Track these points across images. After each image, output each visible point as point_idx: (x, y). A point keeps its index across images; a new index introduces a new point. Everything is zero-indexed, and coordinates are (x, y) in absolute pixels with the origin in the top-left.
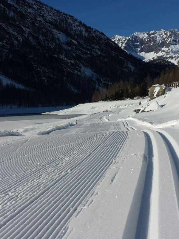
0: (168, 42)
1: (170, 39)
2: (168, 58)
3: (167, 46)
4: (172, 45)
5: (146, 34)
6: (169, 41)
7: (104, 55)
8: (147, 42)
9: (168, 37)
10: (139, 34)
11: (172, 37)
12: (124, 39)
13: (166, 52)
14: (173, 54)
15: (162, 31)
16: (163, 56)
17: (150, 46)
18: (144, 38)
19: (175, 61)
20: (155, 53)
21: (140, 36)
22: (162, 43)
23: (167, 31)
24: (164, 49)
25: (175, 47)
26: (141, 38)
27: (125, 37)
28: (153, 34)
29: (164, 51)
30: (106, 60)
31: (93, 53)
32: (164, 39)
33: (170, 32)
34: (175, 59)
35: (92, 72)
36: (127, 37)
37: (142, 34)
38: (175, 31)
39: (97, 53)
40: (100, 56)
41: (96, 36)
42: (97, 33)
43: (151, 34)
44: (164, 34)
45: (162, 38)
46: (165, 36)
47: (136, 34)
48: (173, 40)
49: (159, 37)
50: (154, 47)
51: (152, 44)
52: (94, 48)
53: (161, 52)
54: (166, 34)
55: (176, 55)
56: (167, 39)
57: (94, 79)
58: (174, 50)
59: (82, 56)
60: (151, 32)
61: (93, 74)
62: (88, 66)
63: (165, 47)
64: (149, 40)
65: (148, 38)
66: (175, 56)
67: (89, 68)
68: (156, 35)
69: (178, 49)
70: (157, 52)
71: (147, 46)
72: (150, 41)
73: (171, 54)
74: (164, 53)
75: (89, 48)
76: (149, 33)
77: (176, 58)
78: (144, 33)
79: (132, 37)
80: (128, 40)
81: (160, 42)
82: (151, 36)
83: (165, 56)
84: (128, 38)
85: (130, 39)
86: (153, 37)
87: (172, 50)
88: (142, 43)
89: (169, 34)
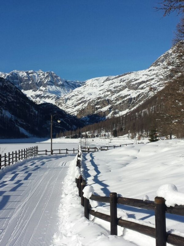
0: (45, 83)
1: (47, 79)
2: (46, 97)
3: (45, 86)
4: (49, 86)
5: (25, 73)
6: (46, 81)
7: (15, 101)
8: (26, 80)
9: (46, 78)
10: (18, 72)
11: (49, 78)
12: (4, 75)
13: (44, 92)
14: (50, 94)
15: (40, 72)
16: (41, 94)
17: (28, 84)
18: (23, 76)
19: (52, 100)
20: (33, 91)
21: (19, 74)
22: (39, 82)
23: (44, 72)
24: (41, 88)
25: (51, 88)
26: (21, 75)
27: (4, 73)
28: (32, 73)
29: (41, 90)
30: (18, 105)
31: (8, 99)
32: (42, 79)
33: (47, 74)
34: (51, 99)
35: (11, 114)
36: (6, 74)
37: (21, 72)
38: (51, 73)
39: (11, 99)
40: (13, 102)
41: (8, 85)
42: (9, 83)
43: (30, 73)
44: (41, 74)
45: (40, 78)
46: (43, 77)
47: (15, 71)
48: (50, 81)
49: (37, 77)
50: (32, 86)
51: (31, 83)
52: (8, 95)
53: (39, 91)
54: (44, 75)
55: (53, 95)
56: (44, 80)
57: (13, 120)
58: (51, 90)
59: (2, 102)
60: (30, 72)
61: (12, 116)
62: (7, 110)
63: (42, 86)
64: (27, 78)
65: (27, 77)
66: (51, 96)
67: (8, 111)
68: (34, 74)
69: (54, 90)
70: (35, 91)
71: (25, 84)
72: (29, 80)
73: (48, 94)
74: (42, 93)
75: (5, 95)
76: (28, 72)
77: (53, 98)
78: (23, 71)
79: (12, 74)
80: (8, 76)
81: (38, 81)
82: (30, 75)
83: (42, 95)
84: (8, 74)
85: (9, 75)
86: (32, 76)
87: (49, 90)
88: (21, 80)
89: (46, 75)
